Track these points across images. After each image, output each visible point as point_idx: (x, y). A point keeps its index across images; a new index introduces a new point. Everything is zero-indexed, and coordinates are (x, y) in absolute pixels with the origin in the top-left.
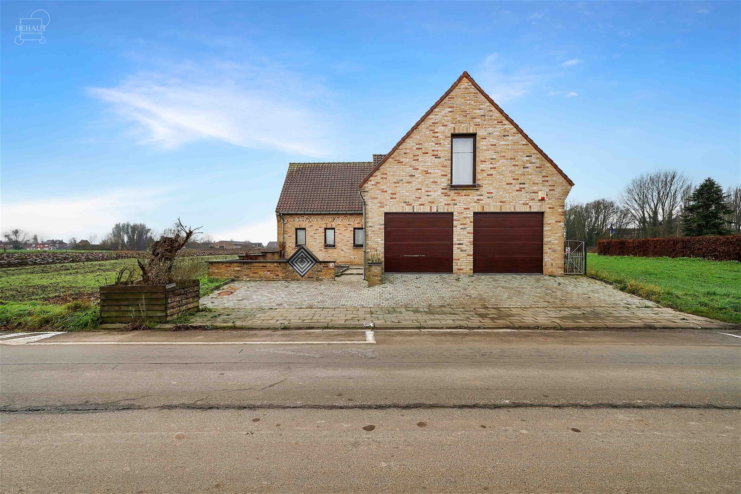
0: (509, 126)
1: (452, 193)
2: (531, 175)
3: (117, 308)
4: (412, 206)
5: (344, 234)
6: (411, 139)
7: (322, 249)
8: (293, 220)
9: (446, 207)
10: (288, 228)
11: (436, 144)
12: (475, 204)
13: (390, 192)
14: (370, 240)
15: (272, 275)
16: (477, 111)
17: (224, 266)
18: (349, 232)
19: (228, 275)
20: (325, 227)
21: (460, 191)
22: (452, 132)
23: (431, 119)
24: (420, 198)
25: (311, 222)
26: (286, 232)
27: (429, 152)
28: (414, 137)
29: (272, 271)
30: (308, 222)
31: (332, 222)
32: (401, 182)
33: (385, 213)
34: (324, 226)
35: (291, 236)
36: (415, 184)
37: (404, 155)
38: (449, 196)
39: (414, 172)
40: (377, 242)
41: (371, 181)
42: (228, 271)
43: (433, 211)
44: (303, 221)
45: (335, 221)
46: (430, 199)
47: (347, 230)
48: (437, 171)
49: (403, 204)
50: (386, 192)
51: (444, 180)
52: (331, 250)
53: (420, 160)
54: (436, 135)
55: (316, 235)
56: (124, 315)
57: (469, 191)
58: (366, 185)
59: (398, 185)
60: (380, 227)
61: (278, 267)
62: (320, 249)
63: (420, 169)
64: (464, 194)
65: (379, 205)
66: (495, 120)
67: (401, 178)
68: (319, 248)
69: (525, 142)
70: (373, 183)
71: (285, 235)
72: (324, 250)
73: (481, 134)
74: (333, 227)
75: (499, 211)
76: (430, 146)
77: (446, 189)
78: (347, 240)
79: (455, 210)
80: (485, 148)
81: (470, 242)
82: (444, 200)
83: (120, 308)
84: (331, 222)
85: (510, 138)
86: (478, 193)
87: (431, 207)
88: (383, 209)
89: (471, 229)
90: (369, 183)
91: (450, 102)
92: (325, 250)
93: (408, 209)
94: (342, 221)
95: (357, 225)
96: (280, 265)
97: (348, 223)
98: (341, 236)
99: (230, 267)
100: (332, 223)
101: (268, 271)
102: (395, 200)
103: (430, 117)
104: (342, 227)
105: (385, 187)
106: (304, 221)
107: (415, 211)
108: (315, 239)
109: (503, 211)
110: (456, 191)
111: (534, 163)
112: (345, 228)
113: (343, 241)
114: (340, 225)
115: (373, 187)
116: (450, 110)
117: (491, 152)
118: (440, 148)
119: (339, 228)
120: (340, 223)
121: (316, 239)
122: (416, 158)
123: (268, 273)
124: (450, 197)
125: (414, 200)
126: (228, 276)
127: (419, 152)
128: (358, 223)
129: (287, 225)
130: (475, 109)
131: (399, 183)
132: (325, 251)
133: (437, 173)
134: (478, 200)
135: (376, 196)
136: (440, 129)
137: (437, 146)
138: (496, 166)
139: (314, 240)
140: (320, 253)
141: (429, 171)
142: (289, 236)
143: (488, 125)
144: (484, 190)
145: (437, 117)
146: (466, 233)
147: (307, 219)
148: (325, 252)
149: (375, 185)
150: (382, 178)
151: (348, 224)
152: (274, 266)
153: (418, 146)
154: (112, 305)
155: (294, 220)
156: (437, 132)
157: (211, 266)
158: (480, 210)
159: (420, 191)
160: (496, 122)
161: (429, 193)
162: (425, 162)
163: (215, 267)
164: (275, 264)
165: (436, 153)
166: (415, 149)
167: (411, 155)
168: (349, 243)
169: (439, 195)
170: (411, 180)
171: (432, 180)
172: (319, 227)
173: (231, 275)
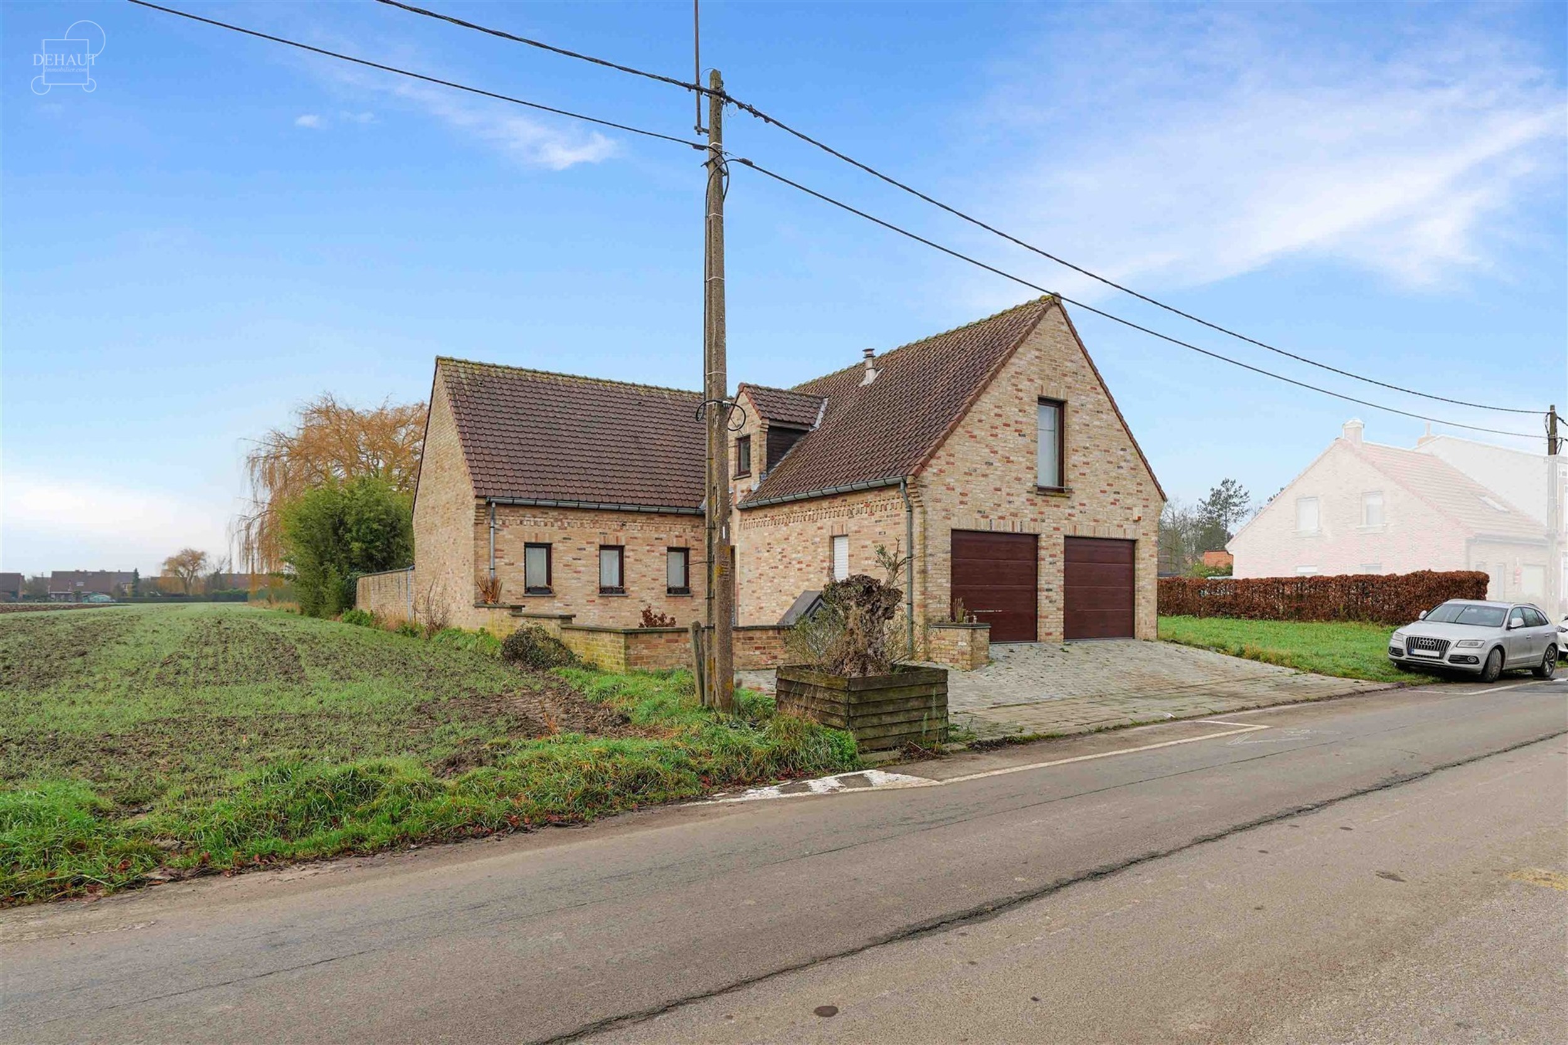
0: (1103, 397)
1: (1039, 500)
2: (1125, 479)
3: (875, 721)
4: (988, 520)
5: (646, 560)
6: (988, 396)
7: (593, 598)
8: (519, 522)
9: (1032, 524)
10: (505, 541)
11: (1020, 411)
12: (1066, 522)
13: (959, 490)
14: (931, 582)
15: (764, 657)
16: (1069, 364)
17: (663, 641)
18: (655, 557)
19: (673, 661)
20: (602, 543)
21: (1049, 498)
22: (1039, 393)
23: (1012, 364)
24: (999, 505)
25: (566, 528)
26: (499, 554)
27: (1011, 423)
28: (993, 393)
29: (764, 648)
30: (560, 528)
31: (619, 531)
32: (974, 474)
33: (953, 531)
34: (599, 541)
35: (513, 564)
36: (993, 481)
37: (978, 424)
38: (1036, 505)
39: (992, 458)
40: (940, 586)
41: (931, 466)
42: (673, 651)
43: (1016, 531)
44: (546, 525)
45: (624, 528)
46: (1012, 508)
47: (653, 551)
48: (1021, 459)
49: (978, 516)
50: (954, 489)
51: (1029, 476)
52: (615, 602)
53: (1000, 436)
54: (1020, 394)
55: (579, 562)
56: (887, 734)
57: (1059, 499)
58: (925, 474)
59: (970, 478)
60: (944, 556)
61: (776, 638)
62: (589, 598)
63: (999, 452)
64: (1053, 503)
65: (944, 513)
66: (1089, 383)
67: (974, 466)
68: (588, 595)
69: (1119, 426)
70: (935, 471)
71: (497, 560)
72: (598, 601)
73: (1073, 404)
74: (619, 544)
75: (1091, 535)
76: (1012, 412)
77: (1032, 492)
78: (654, 577)
79: (1044, 530)
80: (1077, 428)
81: (1060, 586)
82: (1029, 512)
83: (881, 719)
84: (615, 530)
85: (1104, 416)
86: (1070, 503)
87: (1013, 523)
88: (948, 522)
89: (1061, 565)
90: (929, 469)
91: (1037, 340)
92: (601, 601)
93: (983, 526)
94: (642, 529)
95: (675, 540)
96: (779, 633)
97: (656, 536)
98: (639, 567)
99: (677, 641)
100: (619, 534)
101: (757, 648)
102: (966, 506)
103: (1012, 360)
104: (641, 545)
105: (950, 481)
106: (549, 524)
107: (993, 529)
108: (575, 572)
109: (1097, 535)
110: (1044, 498)
111: (1128, 461)
112: (648, 548)
113: (644, 578)
114: (636, 538)
115: (935, 479)
116: (1037, 354)
117: (1084, 436)
118: (1024, 420)
119: (636, 548)
120: (636, 535)
121: (580, 572)
122: (994, 431)
123: (757, 652)
124: (1037, 508)
125: (992, 509)
126: (672, 665)
127: (999, 422)
128: (677, 536)
129: (501, 533)
130: (1066, 360)
131: (971, 474)
132: (602, 604)
133: (1020, 463)
134: (1070, 515)
135: (939, 496)
136: (1024, 385)
137: (1020, 414)
138: (1089, 460)
139: (575, 575)
140: (588, 607)
141: (1011, 458)
142: (506, 564)
143: (1082, 390)
144: (1077, 498)
145: (1022, 362)
146: (1055, 571)
147: (556, 520)
148: (602, 607)
149: (938, 475)
150: (948, 463)
151: (656, 539)
152: (768, 638)
153: (997, 411)
154: (867, 716)
155: (521, 522)
156: (1021, 390)
157: (631, 640)
158: (1071, 534)
159: (999, 493)
160: (1089, 387)
161: (1011, 499)
162: (1005, 442)
163: (643, 642)
164: (771, 633)
165: (1019, 427)
166: (992, 414)
167: (987, 426)
168: (656, 585)
169: (1023, 502)
170: (988, 472)
171: (1014, 475)
172: (588, 543)
173: (678, 662)
